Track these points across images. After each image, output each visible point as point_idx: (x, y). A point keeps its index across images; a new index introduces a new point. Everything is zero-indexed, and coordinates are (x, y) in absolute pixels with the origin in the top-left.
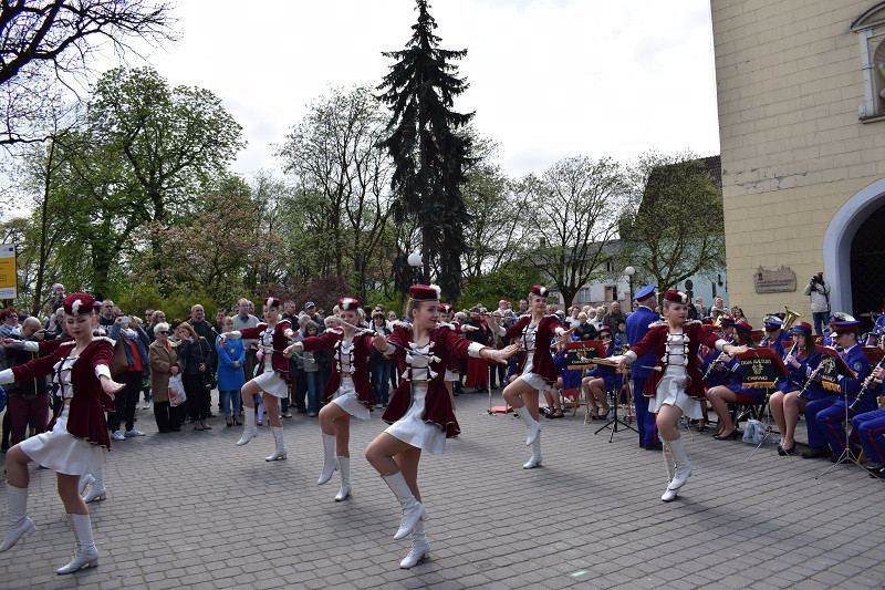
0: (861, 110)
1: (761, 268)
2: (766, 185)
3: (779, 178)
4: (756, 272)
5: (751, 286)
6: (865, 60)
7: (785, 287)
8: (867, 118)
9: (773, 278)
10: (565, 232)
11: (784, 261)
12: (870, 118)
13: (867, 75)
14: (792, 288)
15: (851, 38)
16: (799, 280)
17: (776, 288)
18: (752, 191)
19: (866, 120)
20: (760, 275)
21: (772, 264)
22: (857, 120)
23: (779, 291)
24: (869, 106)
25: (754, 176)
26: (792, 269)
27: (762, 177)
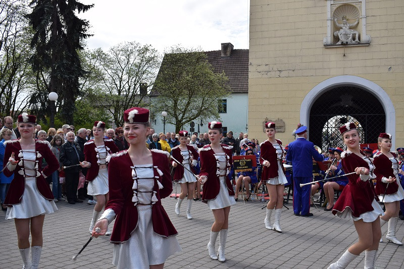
0: (325, 41)
1: (266, 118)
2: (273, 74)
3: (280, 71)
4: (264, 120)
5: (261, 128)
6: (329, 15)
7: (279, 130)
8: (327, 45)
10: (120, 87)
11: (279, 116)
12: (329, 45)
13: (329, 23)
14: (282, 130)
15: (324, 3)
16: (287, 127)
18: (265, 76)
19: (327, 46)
21: (273, 118)
22: (323, 46)
24: (329, 40)
25: (266, 68)
26: (284, 120)
27: (271, 70)
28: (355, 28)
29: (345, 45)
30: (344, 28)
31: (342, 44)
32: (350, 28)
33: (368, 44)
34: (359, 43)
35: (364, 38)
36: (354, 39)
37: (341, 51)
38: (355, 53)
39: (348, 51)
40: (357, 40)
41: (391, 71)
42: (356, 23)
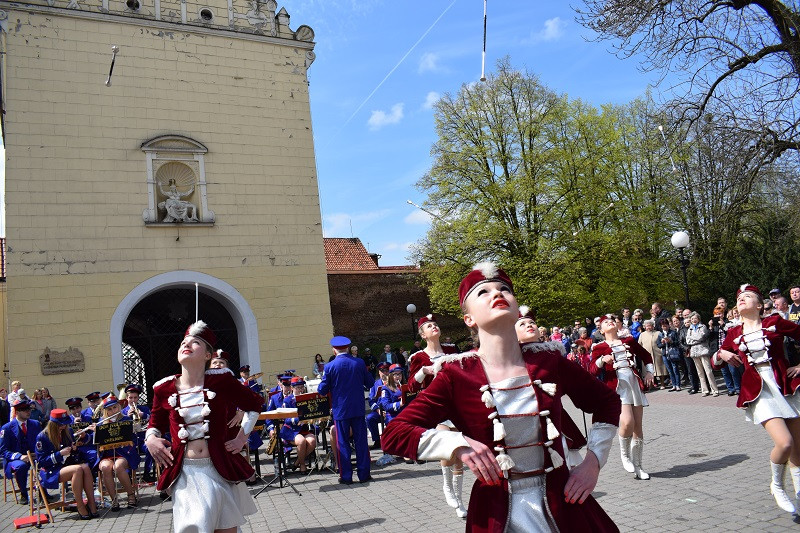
0: (145, 215)
1: (47, 349)
2: (55, 268)
3: (69, 263)
4: (42, 352)
5: (37, 368)
6: (150, 176)
7: (74, 368)
8: (149, 222)
9: (62, 360)
11: (71, 343)
12: (152, 223)
13: (151, 188)
14: (80, 369)
15: (139, 155)
16: (87, 362)
17: (64, 369)
18: (39, 272)
19: (148, 224)
20: (47, 356)
21: (59, 346)
22: (142, 223)
23: (68, 372)
24: (153, 215)
25: (42, 258)
26: (80, 350)
27: (51, 260)
28: (189, 198)
29: (177, 222)
30: (172, 197)
31: (175, 221)
32: (182, 199)
33: (211, 223)
34: (198, 222)
35: (205, 215)
36: (190, 216)
37: (172, 232)
38: (193, 236)
39: (183, 232)
40: (194, 217)
41: (246, 264)
42: (191, 191)
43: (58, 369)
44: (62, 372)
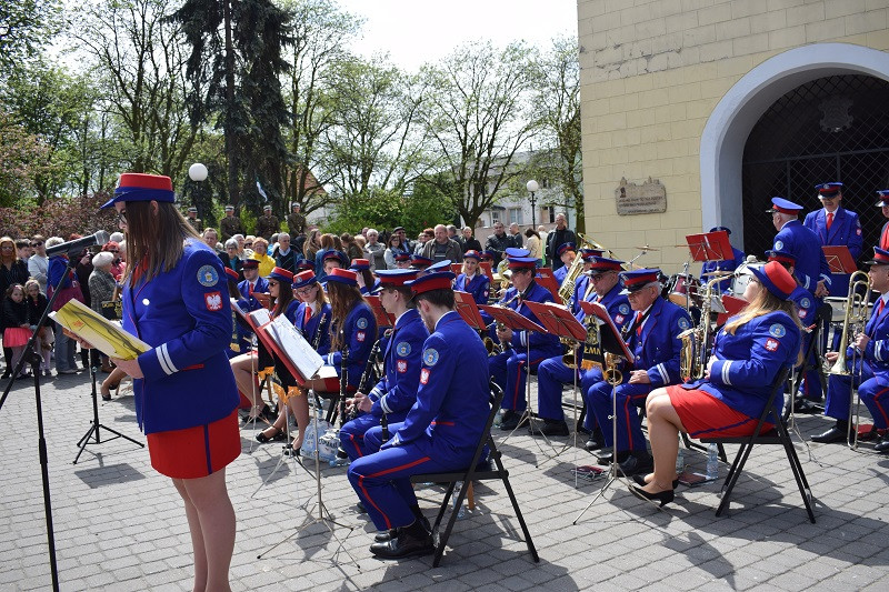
1: (623, 181)
2: (631, 67)
3: (648, 57)
4: (618, 185)
5: (612, 206)
7: (653, 207)
9: (639, 196)
11: (652, 171)
14: (661, 208)
16: (669, 198)
17: (642, 208)
18: (615, 75)
20: (623, 190)
21: (637, 176)
23: (645, 213)
25: (617, 55)
26: (662, 181)
27: (627, 57)
43: (636, 208)
44: (639, 212)
